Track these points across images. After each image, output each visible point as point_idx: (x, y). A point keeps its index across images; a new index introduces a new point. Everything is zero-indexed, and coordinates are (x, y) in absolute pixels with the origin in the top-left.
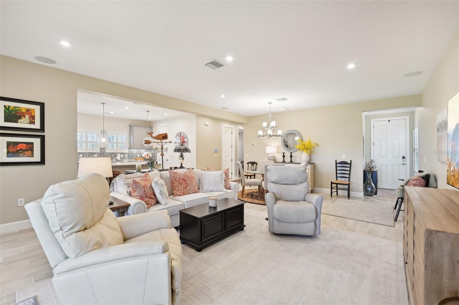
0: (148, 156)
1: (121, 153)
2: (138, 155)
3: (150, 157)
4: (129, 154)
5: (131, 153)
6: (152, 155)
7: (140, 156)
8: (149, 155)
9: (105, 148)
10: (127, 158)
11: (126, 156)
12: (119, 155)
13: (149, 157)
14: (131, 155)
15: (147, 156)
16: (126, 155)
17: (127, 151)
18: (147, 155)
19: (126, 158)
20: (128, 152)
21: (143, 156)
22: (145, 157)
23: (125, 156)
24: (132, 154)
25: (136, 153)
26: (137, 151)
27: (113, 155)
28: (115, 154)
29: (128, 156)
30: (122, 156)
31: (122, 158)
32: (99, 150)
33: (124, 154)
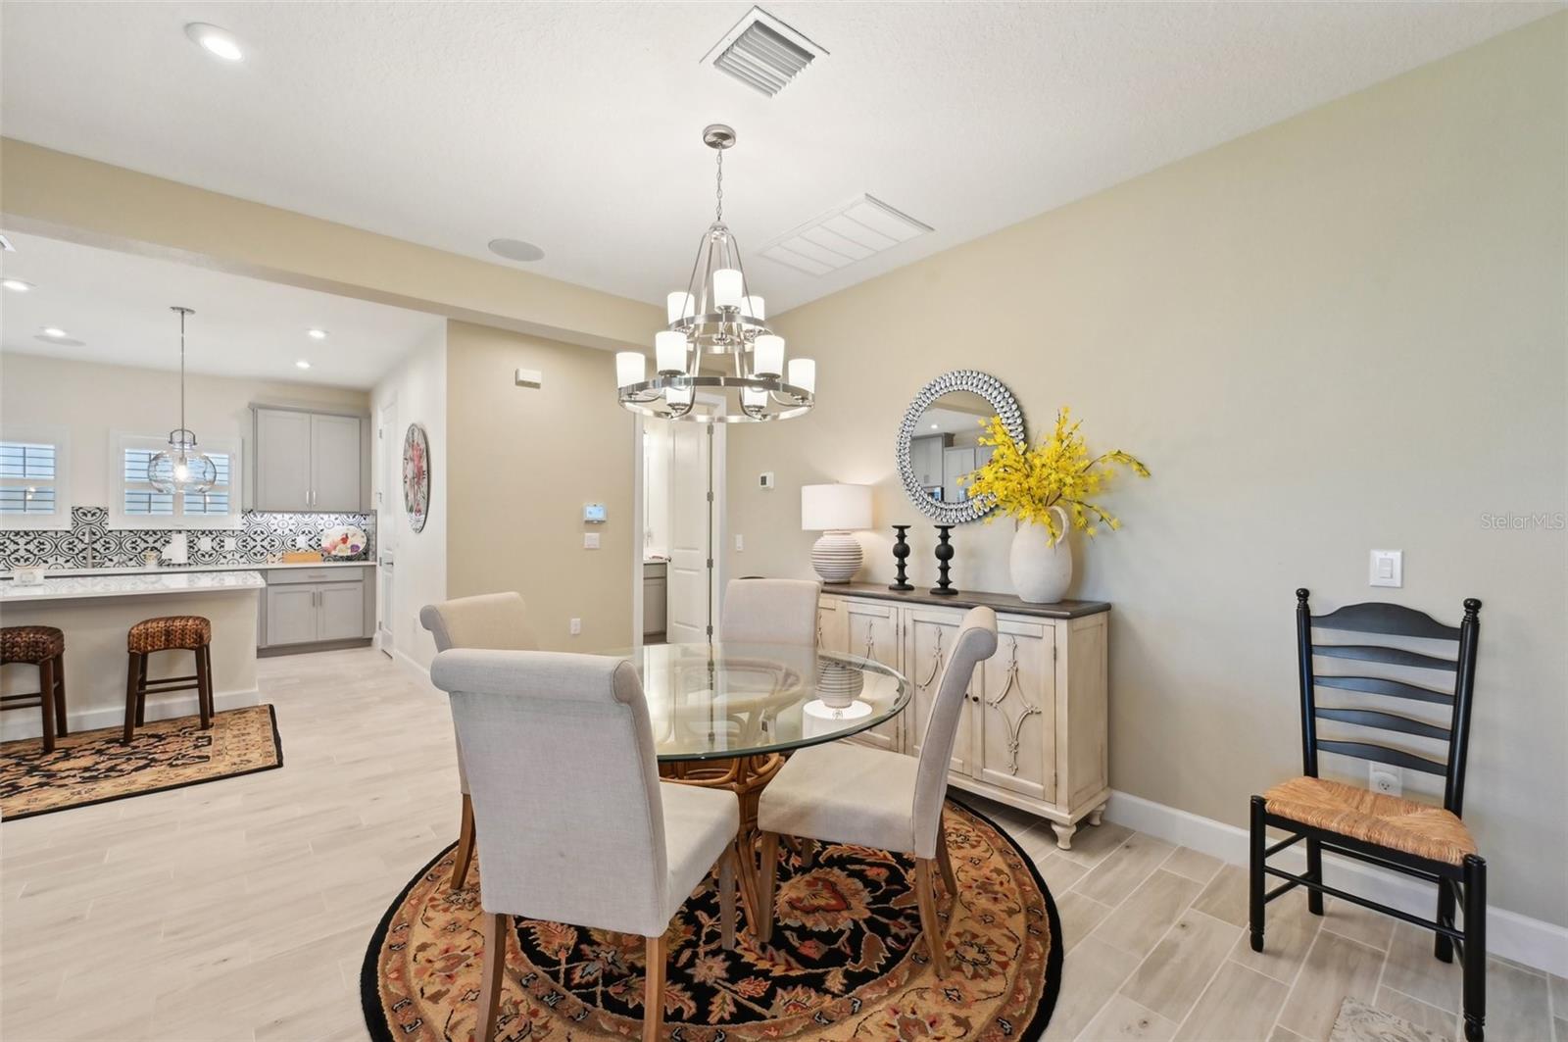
0: (349, 544)
1: (203, 532)
2: (302, 541)
3: (358, 547)
5: (259, 530)
6: (365, 540)
7: (312, 543)
8: (351, 541)
9: (104, 512)
10: (237, 556)
11: (230, 544)
13: (354, 547)
14: (258, 539)
15: (341, 546)
16: (227, 540)
17: (236, 522)
18: (345, 540)
19: (229, 556)
20: (244, 528)
21: (325, 543)
22: (335, 548)
23: (226, 544)
24: (269, 537)
25: (287, 531)
26: (292, 521)
27: (151, 540)
28: (165, 537)
29: (240, 544)
30: (205, 544)
31: (207, 556)
32: (70, 521)
33: (218, 535)
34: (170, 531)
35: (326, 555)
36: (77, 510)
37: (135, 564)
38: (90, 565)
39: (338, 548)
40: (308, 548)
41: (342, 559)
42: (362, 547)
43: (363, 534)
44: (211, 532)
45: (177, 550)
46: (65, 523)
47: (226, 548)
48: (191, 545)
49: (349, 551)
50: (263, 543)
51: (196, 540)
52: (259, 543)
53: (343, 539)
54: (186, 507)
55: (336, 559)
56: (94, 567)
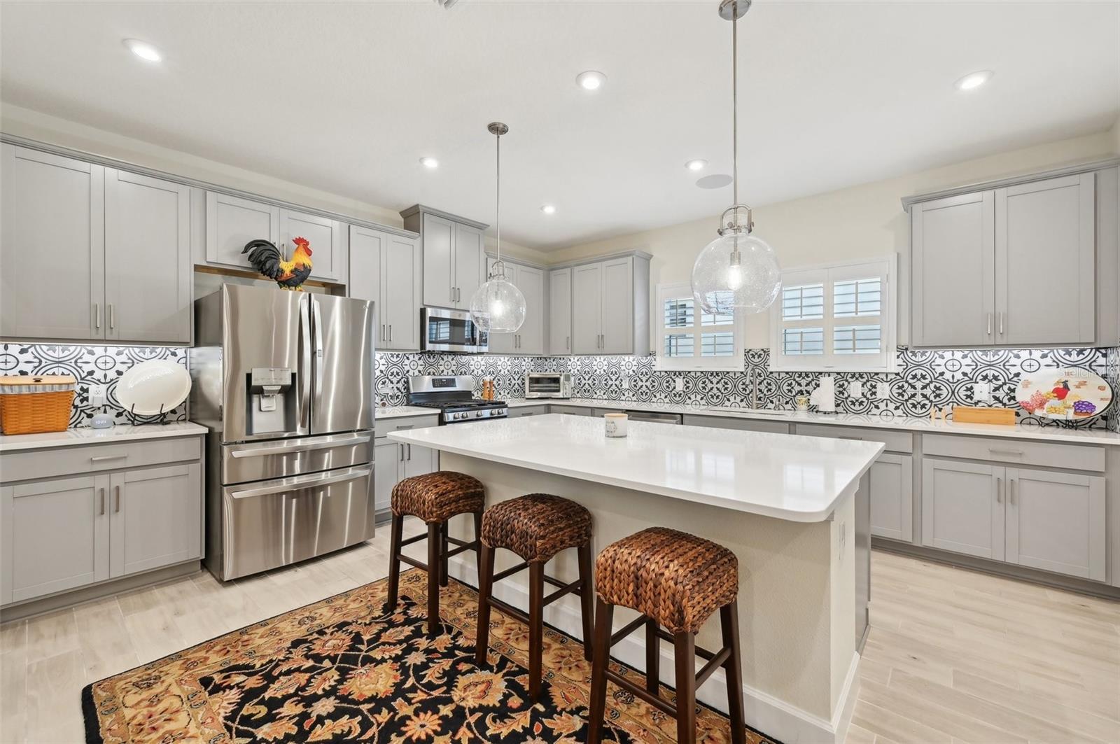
0: (1070, 399)
1: (853, 375)
2: (982, 391)
4: (900, 381)
5: (919, 372)
7: (1000, 394)
8: (1074, 395)
9: (766, 352)
10: (892, 406)
11: (884, 390)
12: (828, 384)
14: (919, 385)
15: (1054, 402)
16: (879, 385)
17: (892, 364)
18: (1061, 392)
19: (882, 406)
20: (900, 370)
21: (1023, 395)
22: (1041, 405)
23: (878, 390)
25: (959, 376)
26: (968, 361)
27: (804, 382)
28: (814, 378)
29: (895, 391)
30: (855, 389)
31: (857, 404)
32: (743, 363)
33: (868, 380)
34: (820, 373)
35: (1024, 414)
36: (748, 352)
37: (790, 408)
38: (755, 406)
39: (1046, 406)
40: (992, 401)
41: (1057, 423)
42: (1100, 407)
43: (1103, 383)
44: (861, 375)
45: (825, 395)
46: (737, 364)
47: (879, 396)
48: (841, 390)
49: (1072, 411)
50: (925, 392)
51: (846, 384)
52: (919, 391)
53: (1056, 391)
54: (836, 345)
55: (1043, 423)
56: (758, 408)
